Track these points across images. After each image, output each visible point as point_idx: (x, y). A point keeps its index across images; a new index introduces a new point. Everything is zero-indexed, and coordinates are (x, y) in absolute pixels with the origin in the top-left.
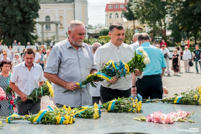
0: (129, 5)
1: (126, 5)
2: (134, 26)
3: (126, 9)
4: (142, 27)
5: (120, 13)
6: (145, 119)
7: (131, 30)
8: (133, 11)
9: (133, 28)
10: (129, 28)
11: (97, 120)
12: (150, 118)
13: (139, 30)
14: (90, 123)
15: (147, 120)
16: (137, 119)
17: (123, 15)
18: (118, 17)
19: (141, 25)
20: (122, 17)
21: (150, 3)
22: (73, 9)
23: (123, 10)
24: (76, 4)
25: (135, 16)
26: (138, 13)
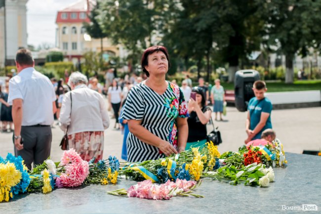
0: (95, 14)
1: (90, 14)
2: (102, 48)
3: (89, 20)
4: (114, 50)
5: (79, 27)
6: (126, 193)
7: (97, 54)
8: (100, 23)
9: (99, 51)
10: (94, 50)
11: (48, 195)
12: (133, 190)
13: (110, 53)
14: (38, 200)
15: (129, 195)
16: (113, 193)
17: (84, 30)
18: (76, 32)
19: (113, 46)
20: (82, 32)
21: (129, 11)
22: (2, 17)
23: (84, 22)
24: (8, 11)
25: (104, 31)
26: (108, 28)
